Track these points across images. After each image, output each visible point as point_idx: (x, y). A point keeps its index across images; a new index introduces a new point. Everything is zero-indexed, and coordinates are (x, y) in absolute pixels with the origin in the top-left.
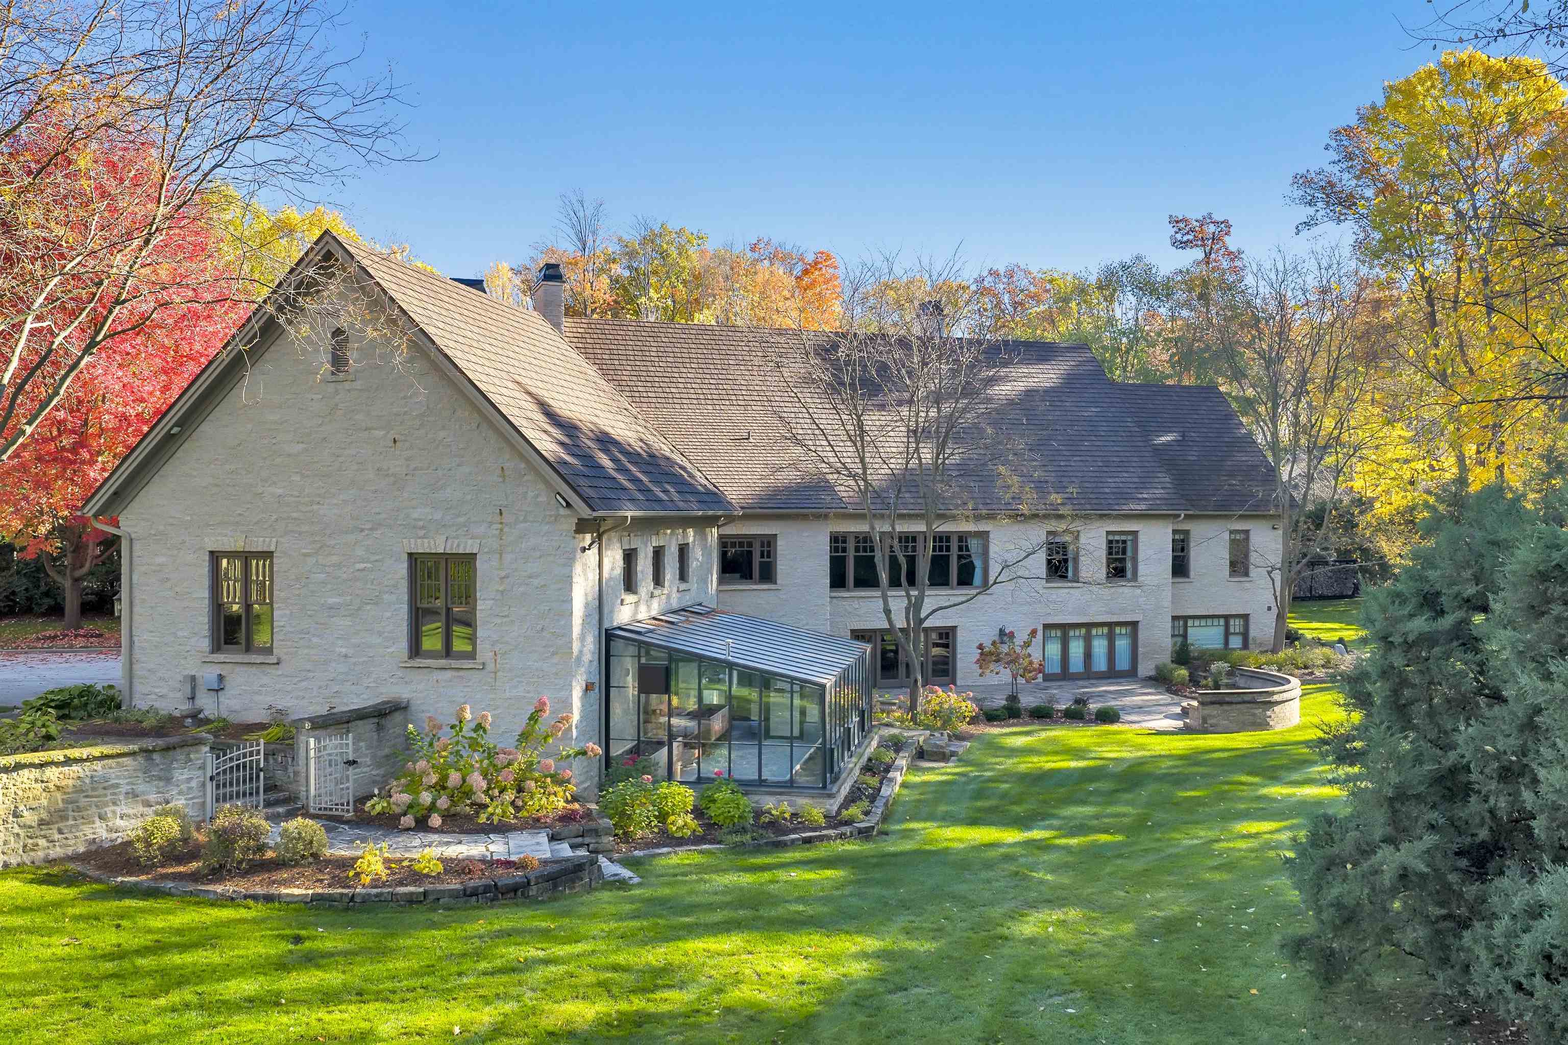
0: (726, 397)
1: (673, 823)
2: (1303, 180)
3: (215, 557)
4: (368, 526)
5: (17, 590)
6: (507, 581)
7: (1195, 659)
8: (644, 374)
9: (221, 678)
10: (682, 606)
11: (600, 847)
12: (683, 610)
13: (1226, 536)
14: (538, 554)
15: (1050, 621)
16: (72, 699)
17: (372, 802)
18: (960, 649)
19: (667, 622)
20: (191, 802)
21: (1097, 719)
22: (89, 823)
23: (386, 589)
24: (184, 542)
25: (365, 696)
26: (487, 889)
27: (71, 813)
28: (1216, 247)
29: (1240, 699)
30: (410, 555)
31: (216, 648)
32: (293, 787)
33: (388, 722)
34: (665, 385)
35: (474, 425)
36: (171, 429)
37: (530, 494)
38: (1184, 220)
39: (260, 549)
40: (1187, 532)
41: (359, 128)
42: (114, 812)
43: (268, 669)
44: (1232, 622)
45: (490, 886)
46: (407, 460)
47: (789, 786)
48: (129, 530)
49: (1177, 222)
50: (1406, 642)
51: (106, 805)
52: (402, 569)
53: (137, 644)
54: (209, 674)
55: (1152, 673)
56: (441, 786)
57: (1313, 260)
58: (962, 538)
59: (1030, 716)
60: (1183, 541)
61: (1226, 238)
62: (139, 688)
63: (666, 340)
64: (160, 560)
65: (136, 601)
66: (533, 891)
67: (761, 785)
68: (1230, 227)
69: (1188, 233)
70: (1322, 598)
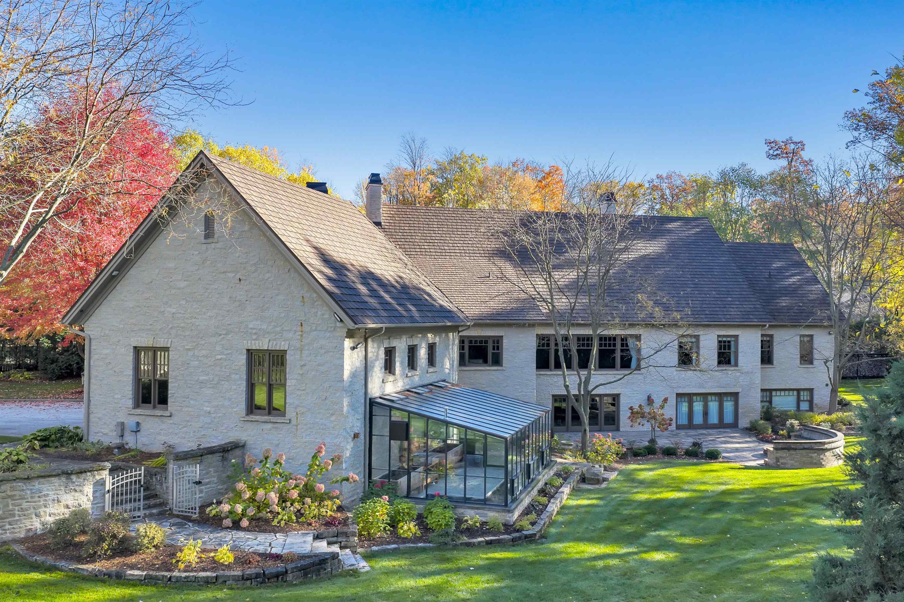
0: (477, 252)
1: (402, 528)
2: (851, 115)
3: (137, 350)
4: (224, 332)
5: (72, 363)
6: (305, 368)
7: (777, 417)
8: (428, 238)
9: (138, 424)
10: (430, 382)
11: (349, 544)
12: (431, 385)
13: (798, 339)
14: (323, 351)
15: (681, 391)
16: (50, 436)
17: (211, 508)
18: (622, 408)
19: (416, 393)
20: (95, 506)
21: (706, 457)
22: (28, 519)
23: (234, 371)
24: (119, 341)
25: (220, 438)
26: (257, 576)
27: (17, 513)
28: (795, 158)
29: (801, 447)
30: (248, 350)
31: (137, 406)
32: (165, 496)
33: (230, 455)
34: (441, 244)
35: (287, 270)
36: (112, 272)
37: (319, 313)
38: (775, 142)
39: (162, 346)
40: (771, 336)
41: (206, 86)
42: (45, 512)
43: (165, 419)
44: (802, 393)
45: (260, 574)
46: (246, 291)
47: (484, 503)
48: (89, 333)
49: (770, 143)
50: (890, 434)
51: (40, 507)
52: (243, 359)
53: (92, 402)
54: (130, 422)
55: (748, 426)
56: (252, 500)
57: (853, 162)
58: (624, 340)
59: (663, 454)
60: (769, 341)
61: (802, 153)
62: (93, 429)
63: (444, 218)
64: (106, 351)
65: (92, 376)
66: (290, 577)
67: (466, 503)
68: (804, 145)
69: (777, 150)
70: (865, 377)
